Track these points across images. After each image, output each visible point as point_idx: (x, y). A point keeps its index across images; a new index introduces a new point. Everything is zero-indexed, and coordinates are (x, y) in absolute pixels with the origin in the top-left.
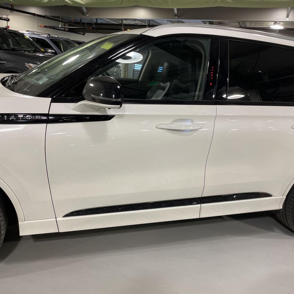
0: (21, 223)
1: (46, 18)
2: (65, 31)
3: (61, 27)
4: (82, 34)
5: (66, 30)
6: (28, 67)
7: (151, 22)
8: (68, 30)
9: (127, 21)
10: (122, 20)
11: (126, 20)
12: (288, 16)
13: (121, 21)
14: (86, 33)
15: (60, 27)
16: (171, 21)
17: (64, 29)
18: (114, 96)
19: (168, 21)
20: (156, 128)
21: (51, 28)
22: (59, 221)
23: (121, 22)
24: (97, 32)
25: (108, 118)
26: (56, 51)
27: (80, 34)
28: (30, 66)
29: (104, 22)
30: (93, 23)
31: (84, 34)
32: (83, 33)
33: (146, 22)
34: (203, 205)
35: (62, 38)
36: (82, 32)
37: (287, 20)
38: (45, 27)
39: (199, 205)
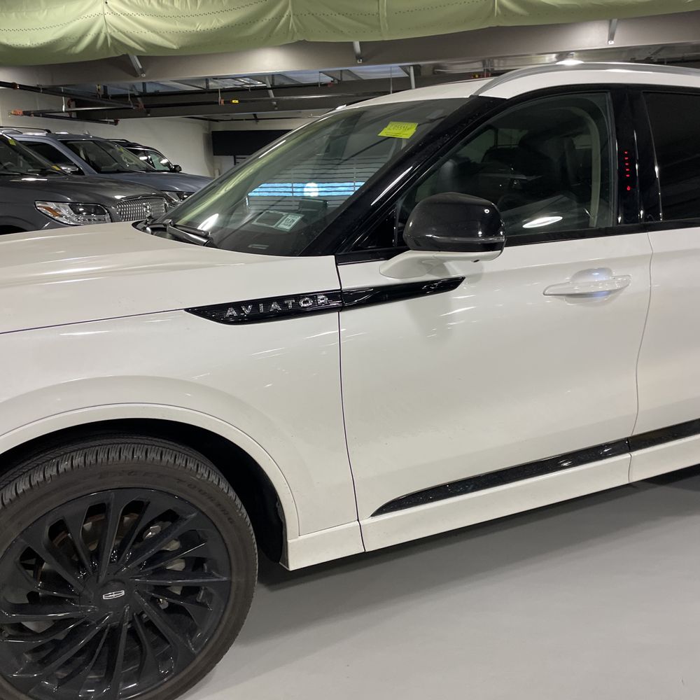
0: (292, 541)
1: (41, 91)
2: (70, 118)
3: (67, 110)
4: (111, 123)
5: (73, 116)
6: (44, 210)
7: (276, 79)
8: (76, 117)
9: (217, 83)
10: (207, 80)
11: (216, 79)
12: (611, 37)
13: (205, 82)
14: (120, 120)
15: (64, 110)
16: (329, 71)
17: (68, 116)
18: (480, 233)
19: (320, 72)
20: (544, 294)
21: (39, 116)
22: (366, 525)
23: (203, 86)
24: (149, 115)
25: (452, 284)
26: (80, 169)
27: (106, 122)
28: (49, 209)
29: (161, 90)
30: (137, 94)
31: (116, 123)
32: (113, 121)
33: (267, 80)
34: (635, 454)
35: (88, 136)
36: (110, 119)
37: (612, 44)
38: (26, 113)
39: (627, 456)
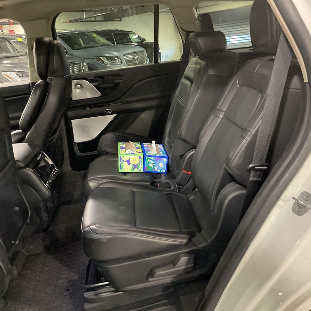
2: (94, 21)
4: (118, 21)
8: (103, 19)
14: (123, 18)
15: (85, 18)
21: (78, 22)
27: (116, 21)
31: (121, 20)
32: (119, 19)
